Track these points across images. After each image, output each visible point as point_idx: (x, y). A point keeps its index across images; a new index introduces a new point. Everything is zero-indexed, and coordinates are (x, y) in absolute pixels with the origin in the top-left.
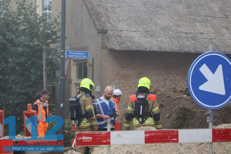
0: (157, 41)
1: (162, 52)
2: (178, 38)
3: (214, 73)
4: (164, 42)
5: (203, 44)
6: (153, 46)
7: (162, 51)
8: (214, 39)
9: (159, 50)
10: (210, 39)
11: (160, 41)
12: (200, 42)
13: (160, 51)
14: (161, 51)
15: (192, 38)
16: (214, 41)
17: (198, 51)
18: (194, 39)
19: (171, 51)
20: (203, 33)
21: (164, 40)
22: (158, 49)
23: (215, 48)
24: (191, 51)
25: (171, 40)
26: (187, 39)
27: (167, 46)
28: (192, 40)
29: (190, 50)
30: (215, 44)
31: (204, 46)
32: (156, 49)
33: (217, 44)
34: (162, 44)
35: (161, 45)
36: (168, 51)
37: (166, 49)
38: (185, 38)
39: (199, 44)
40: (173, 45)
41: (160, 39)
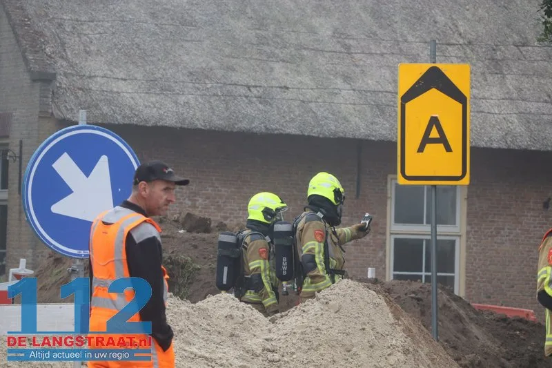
0: (176, 103)
1: (184, 128)
2: (228, 98)
3: (87, 175)
4: (193, 107)
5: (284, 112)
6: (166, 114)
7: (186, 126)
8: (311, 102)
9: (179, 125)
10: (304, 102)
11: (182, 103)
12: (278, 107)
13: (181, 128)
14: (183, 126)
15: (260, 97)
16: (313, 105)
17: (272, 129)
18: (265, 101)
19: (208, 127)
20: (287, 88)
21: (192, 102)
22: (176, 122)
23: (312, 123)
24: (254, 127)
25: (210, 102)
26: (246, 101)
27: (197, 114)
28: (260, 103)
29: (253, 125)
30: (314, 113)
31: (288, 118)
32: (170, 121)
33: (318, 113)
34: (188, 110)
35: (182, 114)
36: (199, 126)
37: (196, 122)
38: (244, 99)
39: (276, 112)
40: (213, 113)
41: (182, 99)
